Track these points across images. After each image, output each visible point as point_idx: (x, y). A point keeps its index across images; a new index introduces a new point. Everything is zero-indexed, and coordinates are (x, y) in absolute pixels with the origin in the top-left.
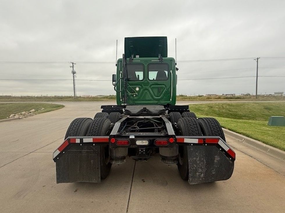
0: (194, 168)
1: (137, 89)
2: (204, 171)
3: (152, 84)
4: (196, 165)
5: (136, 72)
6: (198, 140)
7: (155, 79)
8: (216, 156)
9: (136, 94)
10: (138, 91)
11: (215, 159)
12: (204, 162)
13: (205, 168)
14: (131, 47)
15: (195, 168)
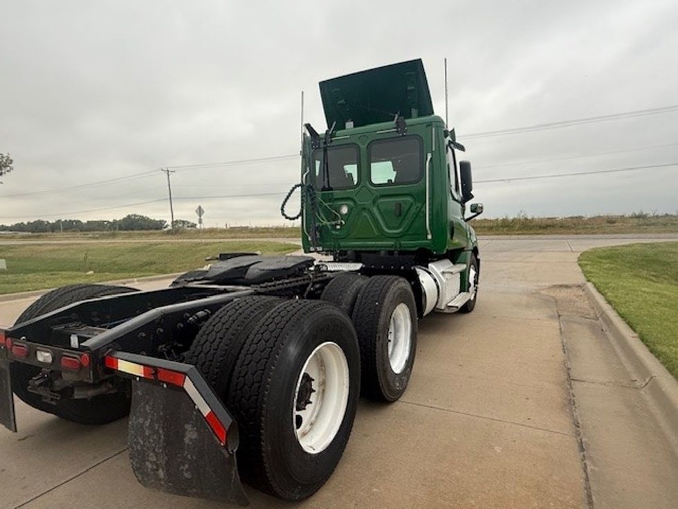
0: (139, 447)
1: (345, 210)
2: (162, 462)
3: (378, 194)
4: (142, 440)
5: (345, 167)
6: (142, 367)
7: (393, 181)
8: (188, 427)
9: (341, 223)
10: (346, 214)
11: (187, 433)
12: (159, 434)
13: (162, 452)
14: (340, 104)
15: (141, 445)
